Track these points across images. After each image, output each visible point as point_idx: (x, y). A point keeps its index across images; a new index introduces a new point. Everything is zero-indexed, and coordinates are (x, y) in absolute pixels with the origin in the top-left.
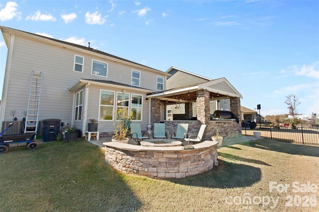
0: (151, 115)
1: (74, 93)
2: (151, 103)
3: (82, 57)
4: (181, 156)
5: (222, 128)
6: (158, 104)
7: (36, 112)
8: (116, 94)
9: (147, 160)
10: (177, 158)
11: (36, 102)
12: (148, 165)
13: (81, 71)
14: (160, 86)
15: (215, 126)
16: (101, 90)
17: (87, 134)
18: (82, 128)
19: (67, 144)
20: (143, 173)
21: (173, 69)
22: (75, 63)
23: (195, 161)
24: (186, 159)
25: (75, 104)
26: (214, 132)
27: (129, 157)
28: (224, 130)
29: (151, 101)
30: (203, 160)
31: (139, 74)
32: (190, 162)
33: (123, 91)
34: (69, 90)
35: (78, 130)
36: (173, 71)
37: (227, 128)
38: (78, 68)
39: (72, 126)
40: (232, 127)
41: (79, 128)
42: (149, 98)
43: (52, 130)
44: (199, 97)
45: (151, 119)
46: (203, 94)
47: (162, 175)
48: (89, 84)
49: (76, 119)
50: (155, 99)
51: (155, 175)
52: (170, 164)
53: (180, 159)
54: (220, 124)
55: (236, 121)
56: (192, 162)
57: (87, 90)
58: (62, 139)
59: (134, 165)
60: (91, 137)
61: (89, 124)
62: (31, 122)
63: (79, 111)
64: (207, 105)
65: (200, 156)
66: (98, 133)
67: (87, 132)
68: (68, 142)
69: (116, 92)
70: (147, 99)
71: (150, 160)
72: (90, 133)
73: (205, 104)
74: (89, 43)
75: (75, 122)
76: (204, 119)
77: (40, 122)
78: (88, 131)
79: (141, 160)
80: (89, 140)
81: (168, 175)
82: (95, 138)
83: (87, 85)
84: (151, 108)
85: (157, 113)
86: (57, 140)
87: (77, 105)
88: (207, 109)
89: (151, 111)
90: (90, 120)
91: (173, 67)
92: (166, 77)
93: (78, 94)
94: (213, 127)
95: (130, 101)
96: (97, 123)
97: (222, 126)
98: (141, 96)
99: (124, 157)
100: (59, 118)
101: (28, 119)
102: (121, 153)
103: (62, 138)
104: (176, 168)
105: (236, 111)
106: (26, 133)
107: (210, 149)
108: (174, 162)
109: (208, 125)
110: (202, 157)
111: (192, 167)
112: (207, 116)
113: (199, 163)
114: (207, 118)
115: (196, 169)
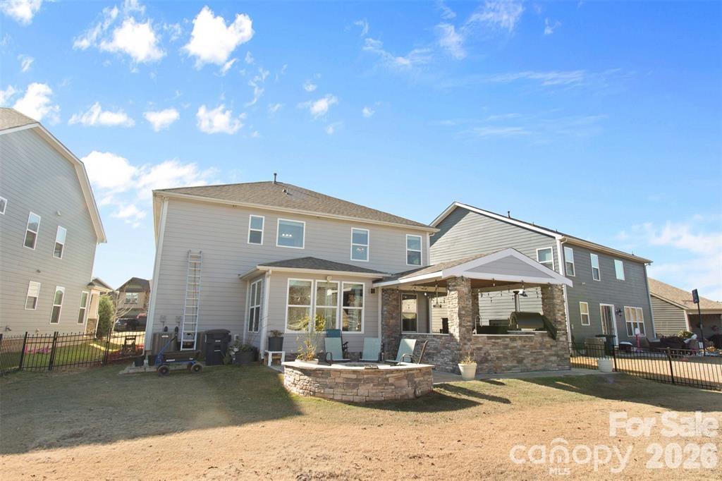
0: (382, 321)
1: (248, 282)
2: (382, 298)
3: (261, 217)
4: (360, 377)
5: (506, 349)
6: (394, 299)
7: (194, 318)
8: (314, 284)
9: (324, 380)
10: (356, 380)
11: (195, 302)
12: (324, 386)
13: (260, 242)
14: (414, 257)
15: (485, 344)
16: (289, 279)
17: (267, 355)
18: (260, 345)
19: (238, 369)
20: (319, 395)
21: (458, 207)
22: (250, 229)
23: (379, 385)
24: (367, 381)
25: (249, 302)
26: (483, 355)
27: (306, 377)
28: (513, 353)
29: (382, 295)
30: (392, 385)
31: (367, 235)
32: (372, 385)
33: (326, 279)
34: (241, 278)
35: (254, 347)
36: (456, 214)
37: (520, 350)
38: (256, 237)
39: (244, 342)
40: (536, 349)
41: (254, 344)
42: (378, 288)
43: (218, 346)
44: (450, 291)
45: (382, 329)
46: (454, 286)
47: (338, 397)
48: (270, 271)
49: (251, 329)
50: (388, 289)
51: (331, 397)
52: (348, 385)
53: (360, 380)
54: (499, 341)
55: (549, 336)
56: (374, 385)
57: (268, 281)
58: (230, 363)
59: (310, 385)
60: (273, 360)
61: (270, 338)
62: (189, 334)
63: (256, 315)
64: (465, 306)
65: (387, 379)
66: (283, 353)
67: (267, 351)
68: (239, 366)
69: (314, 281)
70: (373, 291)
71: (327, 380)
72: (270, 353)
73: (459, 304)
74: (275, 174)
75: (250, 335)
76: (458, 331)
77: (199, 334)
78: (269, 350)
79: (318, 380)
80: (269, 364)
81: (344, 398)
82: (278, 362)
83: (267, 273)
84: (382, 308)
85: (392, 318)
86: (223, 364)
87: (253, 305)
88: (463, 312)
89: (382, 314)
90: (272, 331)
91: (457, 204)
92: (428, 234)
93: (255, 284)
94: (481, 346)
95: (340, 293)
96: (282, 336)
97: (507, 345)
98: (362, 285)
99: (302, 377)
100: (227, 328)
101: (185, 330)
102: (299, 373)
103: (231, 360)
104: (355, 391)
105: (552, 314)
106: (182, 351)
107: (409, 372)
108: (352, 383)
109: (466, 341)
110: (391, 380)
111: (374, 391)
112: (465, 327)
113: (386, 388)
114: (464, 329)
115: (381, 394)
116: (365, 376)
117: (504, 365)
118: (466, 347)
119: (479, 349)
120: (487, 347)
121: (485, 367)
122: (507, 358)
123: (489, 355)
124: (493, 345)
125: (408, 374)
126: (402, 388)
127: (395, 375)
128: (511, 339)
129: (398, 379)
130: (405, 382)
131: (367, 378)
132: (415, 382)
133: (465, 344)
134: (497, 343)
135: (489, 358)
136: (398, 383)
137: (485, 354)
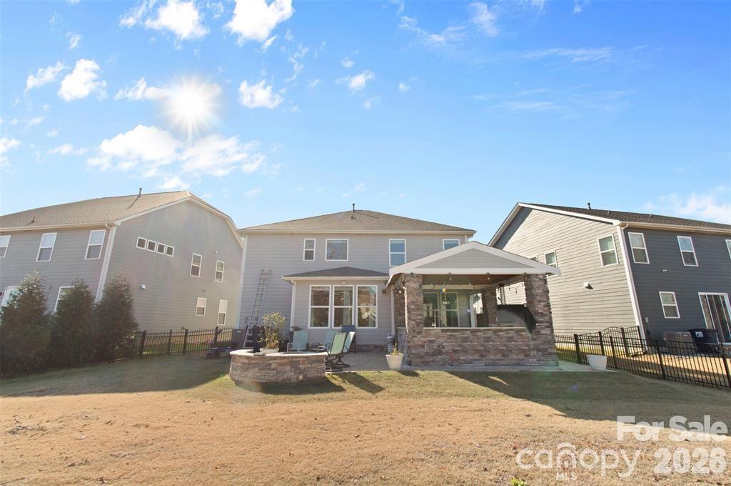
0: (394, 317)
2: (394, 298)
4: (251, 362)
5: (465, 342)
8: (332, 289)
10: (248, 364)
15: (439, 337)
16: (311, 286)
21: (523, 207)
22: (305, 250)
23: (263, 369)
26: (436, 347)
30: (274, 369)
33: (341, 283)
36: (522, 214)
45: (394, 325)
52: (243, 368)
53: (250, 364)
56: (259, 369)
57: (293, 288)
64: (414, 300)
65: (270, 365)
69: (332, 286)
73: (407, 298)
88: (412, 307)
95: (355, 297)
97: (466, 338)
98: (375, 287)
104: (246, 373)
107: (294, 359)
108: (245, 367)
109: (415, 334)
110: (273, 366)
111: (259, 374)
112: (414, 320)
113: (268, 372)
114: (414, 322)
115: (263, 377)
116: (254, 361)
117: (462, 358)
118: (416, 339)
119: (431, 342)
120: (441, 340)
121: (437, 359)
122: (466, 351)
123: (444, 347)
124: (448, 338)
125: (292, 362)
126: (284, 372)
127: (277, 361)
128: (471, 332)
129: (281, 365)
130: (288, 368)
131: (255, 363)
132: (299, 369)
133: (415, 337)
134: (454, 336)
135: (444, 350)
136: (280, 368)
137: (438, 346)
